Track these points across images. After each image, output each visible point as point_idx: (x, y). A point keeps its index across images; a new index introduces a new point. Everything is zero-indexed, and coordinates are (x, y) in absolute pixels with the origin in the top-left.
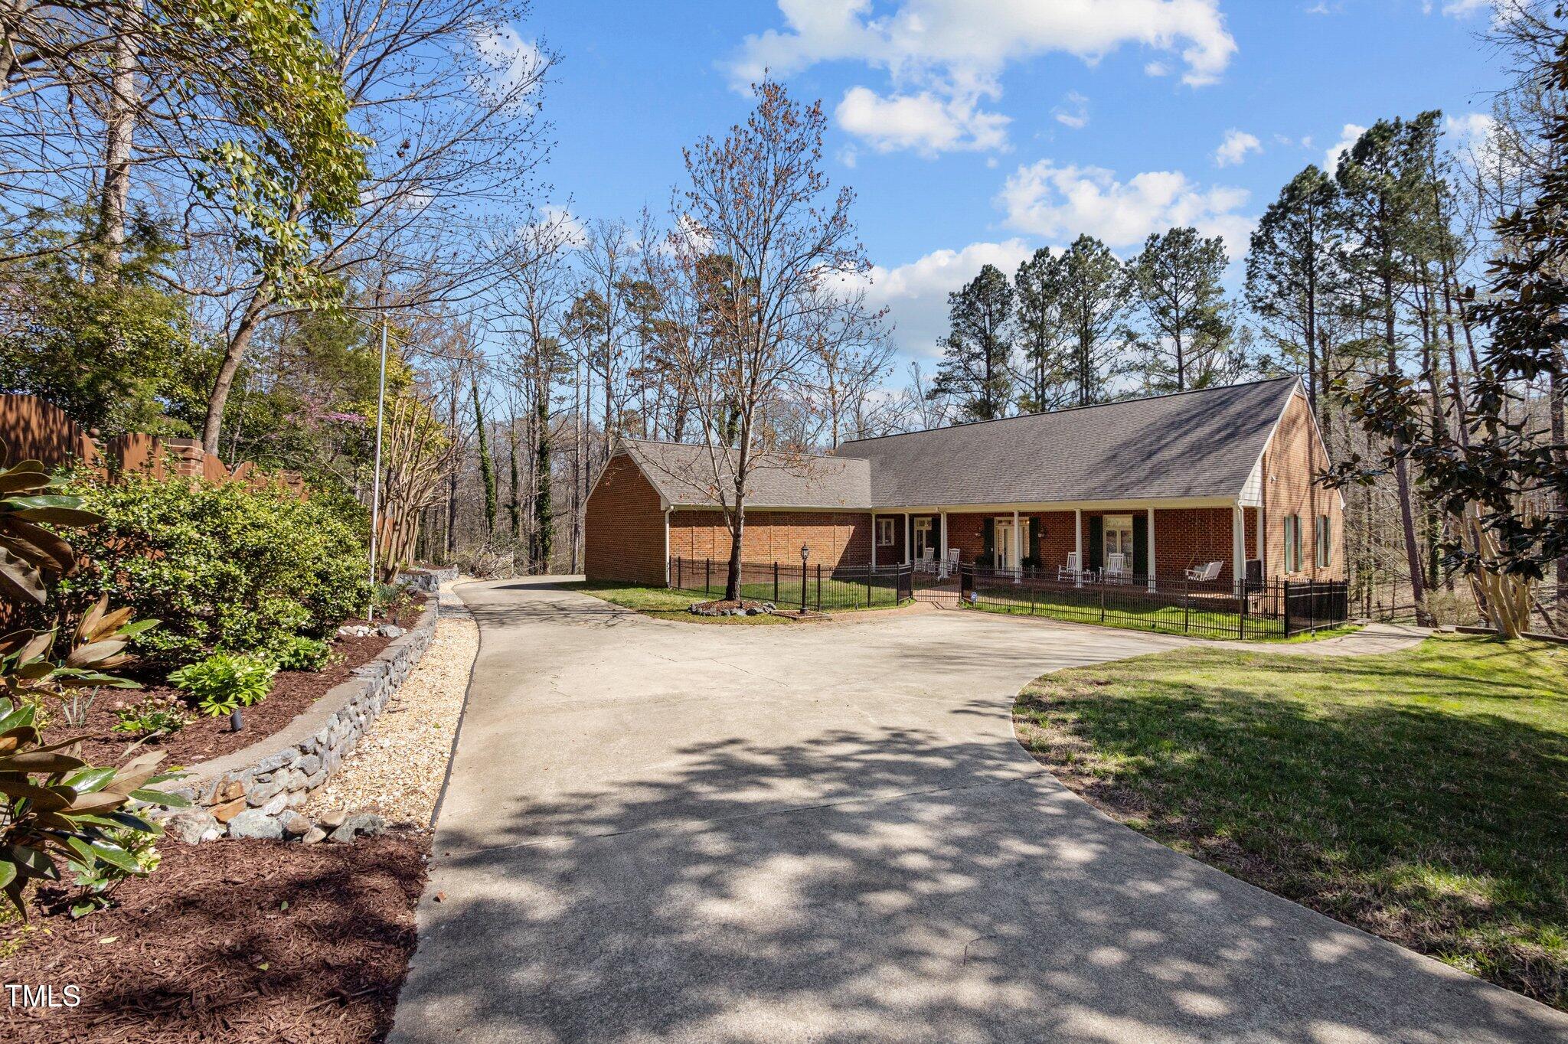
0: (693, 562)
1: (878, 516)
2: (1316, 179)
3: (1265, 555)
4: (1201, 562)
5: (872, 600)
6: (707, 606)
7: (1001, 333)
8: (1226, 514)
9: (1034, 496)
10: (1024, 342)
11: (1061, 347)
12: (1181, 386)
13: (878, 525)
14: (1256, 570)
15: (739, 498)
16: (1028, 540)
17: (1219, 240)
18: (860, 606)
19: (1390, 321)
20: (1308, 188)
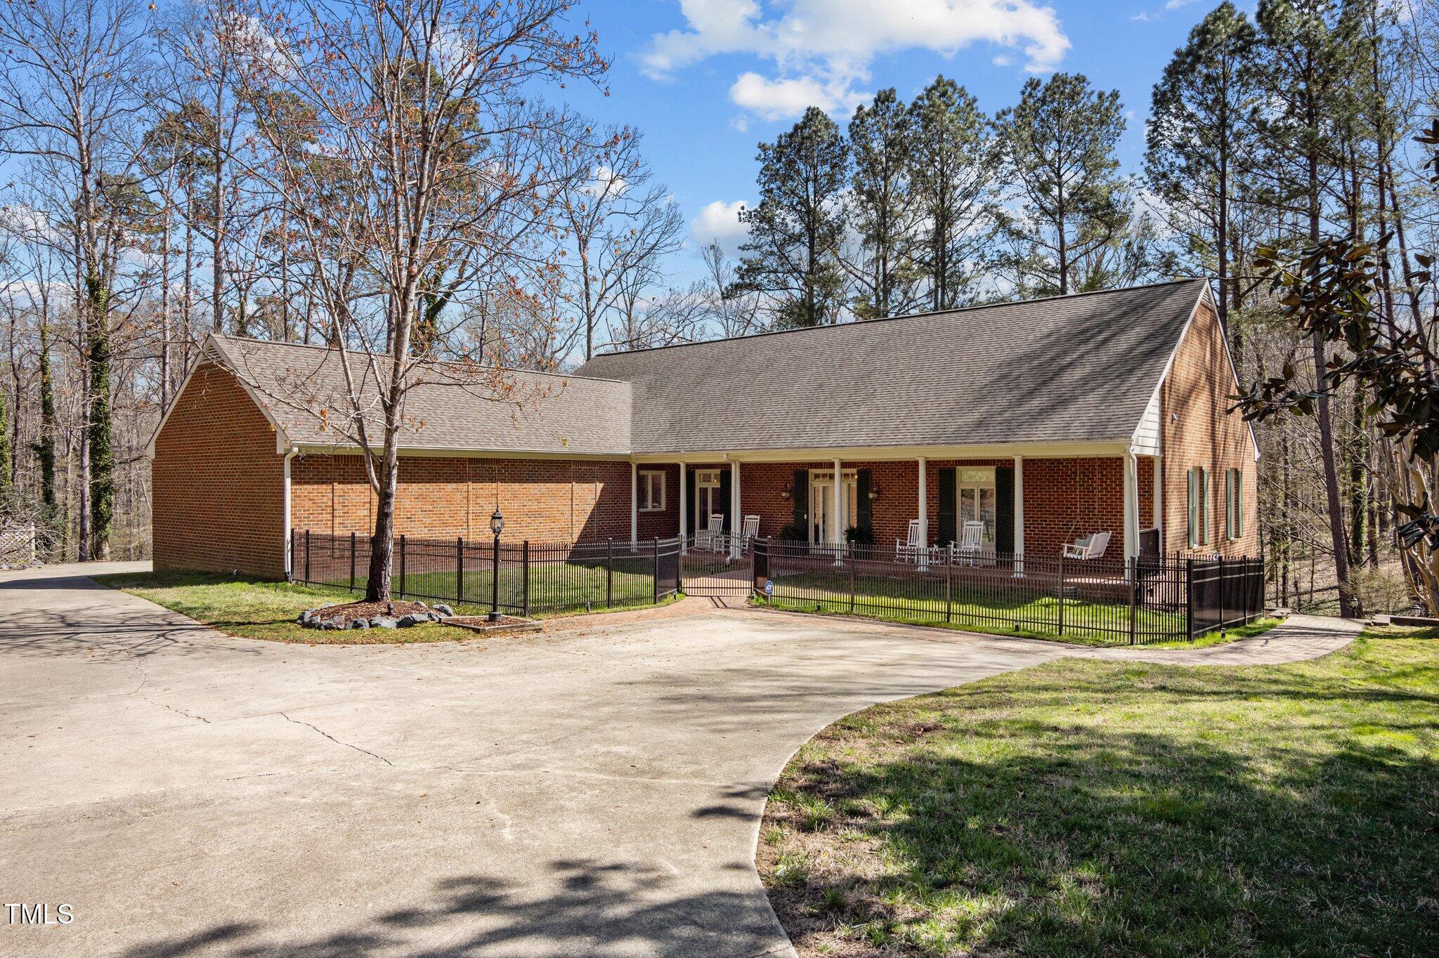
0: (333, 539)
1: (641, 467)
2: (1232, 21)
3: (1164, 523)
4: (1083, 533)
5: (615, 596)
6: (330, 613)
7: (829, 206)
8: (1115, 465)
9: (862, 438)
10: (862, 221)
11: (911, 232)
12: (1063, 290)
13: (641, 481)
14: (1152, 540)
15: (390, 432)
16: (855, 501)
17: (1115, 95)
18: (594, 605)
19: (1314, 216)
20: (1223, 32)
